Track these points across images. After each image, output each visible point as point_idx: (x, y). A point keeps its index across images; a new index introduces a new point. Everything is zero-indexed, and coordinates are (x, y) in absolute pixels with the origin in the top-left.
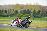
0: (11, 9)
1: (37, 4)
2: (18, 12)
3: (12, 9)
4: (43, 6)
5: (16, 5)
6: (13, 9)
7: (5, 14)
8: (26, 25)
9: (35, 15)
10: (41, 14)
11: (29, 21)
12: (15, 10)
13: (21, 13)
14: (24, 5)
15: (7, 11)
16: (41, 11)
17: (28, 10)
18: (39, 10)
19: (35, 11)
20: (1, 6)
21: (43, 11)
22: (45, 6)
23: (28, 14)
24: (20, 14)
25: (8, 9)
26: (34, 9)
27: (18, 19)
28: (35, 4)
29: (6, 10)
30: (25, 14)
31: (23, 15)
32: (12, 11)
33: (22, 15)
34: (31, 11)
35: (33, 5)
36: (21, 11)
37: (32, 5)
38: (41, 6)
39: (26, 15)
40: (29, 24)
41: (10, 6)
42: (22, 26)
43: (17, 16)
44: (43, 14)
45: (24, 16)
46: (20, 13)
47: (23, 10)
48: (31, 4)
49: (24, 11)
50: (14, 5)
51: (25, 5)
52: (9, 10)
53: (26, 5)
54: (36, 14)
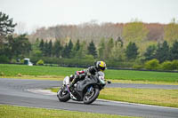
0: (111, 41)
2: (138, 51)
3: (115, 39)
5: (131, 24)
6: (119, 40)
7: (87, 58)
11: (99, 81)
12: (126, 44)
13: (149, 55)
14: (160, 25)
15: (97, 47)
20: (75, 26)
24: (144, 58)
25: (100, 39)
29: (92, 45)
30: (164, 60)
31: (158, 61)
32: (114, 49)
33: (153, 65)
36: (150, 47)
39: (169, 62)
40: (97, 90)
41: (109, 27)
42: (74, 98)
43: (136, 65)
45: (161, 66)
46: (146, 55)
47: (156, 44)
49: (161, 46)
50: (122, 24)
51: (164, 25)
52: (103, 45)
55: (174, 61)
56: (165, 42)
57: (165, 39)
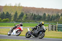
1: (19, 5)
4: (27, 7)
8: (40, 35)
9: (17, 20)
10: (24, 18)
16: (25, 15)
17: (8, 13)
18: (22, 13)
19: (16, 14)
21: (27, 14)
22: (29, 8)
23: (7, 18)
26: (15, 12)
27: (18, 26)
28: (16, 5)
31: (1, 19)
34: (11, 14)
35: (14, 6)
37: (12, 7)
38: (24, 7)
39: (5, 19)
40: (44, 33)
42: (33, 36)
44: (27, 18)
48: (11, 5)
49: (2, 14)
51: (3, 6)
53: (5, 6)
54: (18, 18)
55: (6, 19)
56: (3, 12)
57: (3, 11)
